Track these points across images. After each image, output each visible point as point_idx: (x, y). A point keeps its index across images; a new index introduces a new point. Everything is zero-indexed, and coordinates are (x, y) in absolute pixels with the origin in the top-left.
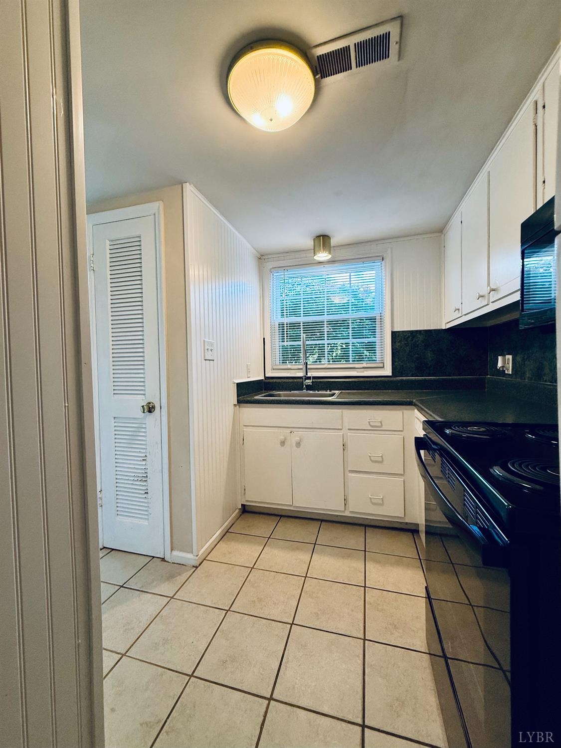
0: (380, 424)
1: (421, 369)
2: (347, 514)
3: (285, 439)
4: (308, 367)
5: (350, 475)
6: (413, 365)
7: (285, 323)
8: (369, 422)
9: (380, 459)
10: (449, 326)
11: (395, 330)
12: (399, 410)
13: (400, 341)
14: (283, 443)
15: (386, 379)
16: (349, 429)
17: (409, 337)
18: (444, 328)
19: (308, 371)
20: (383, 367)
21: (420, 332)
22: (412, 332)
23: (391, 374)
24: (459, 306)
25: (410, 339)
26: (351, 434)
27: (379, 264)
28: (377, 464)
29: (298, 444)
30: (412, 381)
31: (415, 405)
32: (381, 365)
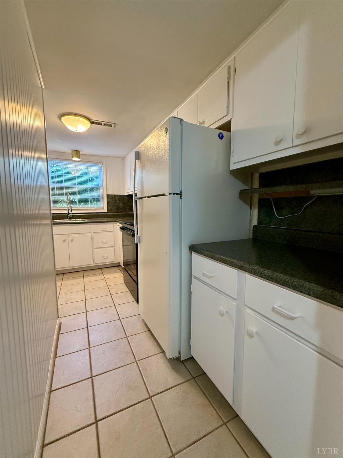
0: (105, 229)
1: (118, 209)
2: (94, 265)
3: (66, 239)
4: (72, 208)
5: (95, 250)
6: (115, 208)
7: (55, 187)
8: (101, 229)
9: (106, 242)
10: (127, 194)
11: (108, 194)
12: (112, 224)
13: (110, 199)
14: (64, 241)
15: (105, 214)
16: (94, 232)
17: (113, 197)
18: (126, 194)
19: (72, 210)
20: (104, 209)
21: (117, 195)
22: (114, 195)
23: (107, 212)
24: (130, 188)
25: (114, 198)
26: (94, 234)
27: (101, 166)
28: (105, 244)
29: (72, 241)
30: (115, 214)
31: (118, 222)
32: (103, 208)
